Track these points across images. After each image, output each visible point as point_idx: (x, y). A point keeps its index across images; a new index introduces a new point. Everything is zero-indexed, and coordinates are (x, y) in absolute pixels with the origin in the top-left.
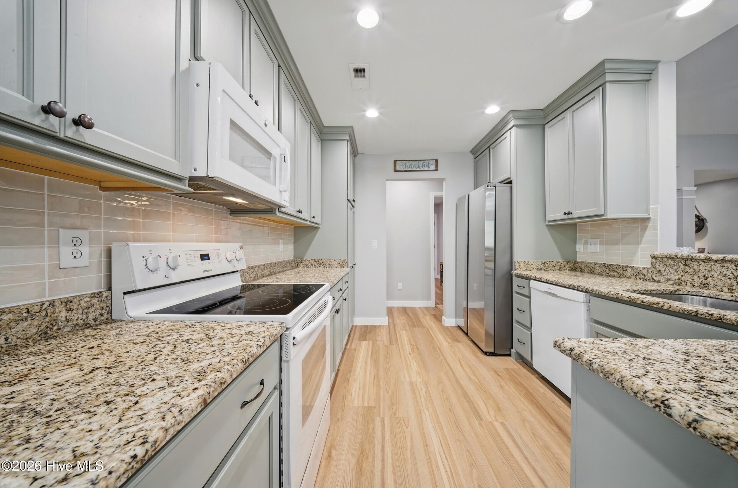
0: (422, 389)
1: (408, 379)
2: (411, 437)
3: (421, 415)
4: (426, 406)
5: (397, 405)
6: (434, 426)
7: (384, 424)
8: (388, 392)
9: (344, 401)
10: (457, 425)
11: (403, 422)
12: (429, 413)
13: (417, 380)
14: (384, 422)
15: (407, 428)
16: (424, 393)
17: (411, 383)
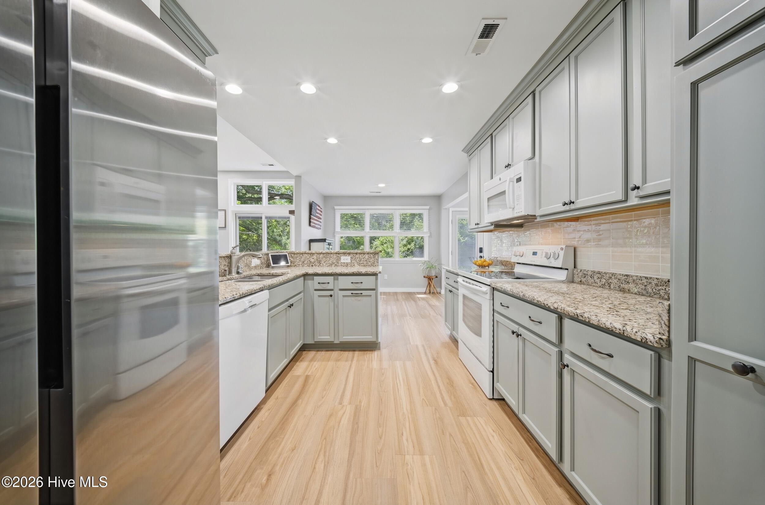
0: (407, 440)
1: (427, 458)
2: (420, 393)
3: (411, 409)
4: (405, 418)
5: (435, 418)
6: (401, 400)
7: (443, 401)
8: (450, 435)
9: (496, 423)
10: (381, 401)
11: (427, 403)
12: (403, 410)
13: (413, 458)
14: (444, 403)
15: (423, 399)
16: (405, 434)
17: (422, 453)
